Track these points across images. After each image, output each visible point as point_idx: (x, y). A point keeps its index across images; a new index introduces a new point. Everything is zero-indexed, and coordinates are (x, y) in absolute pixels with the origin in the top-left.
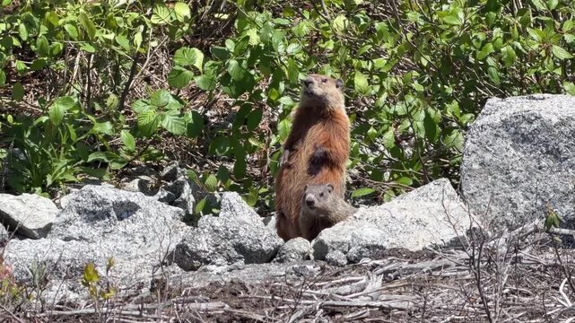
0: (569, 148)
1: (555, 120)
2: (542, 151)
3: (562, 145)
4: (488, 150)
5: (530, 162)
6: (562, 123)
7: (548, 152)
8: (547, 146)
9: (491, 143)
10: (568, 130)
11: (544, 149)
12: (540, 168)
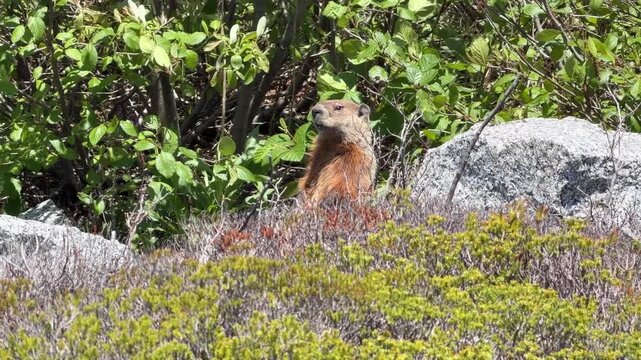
0: (515, 183)
1: (500, 147)
2: (488, 187)
3: (507, 179)
4: (434, 185)
5: (477, 202)
6: (508, 152)
7: (495, 189)
8: (493, 181)
9: (437, 175)
10: (513, 160)
11: (490, 185)
12: (487, 208)
